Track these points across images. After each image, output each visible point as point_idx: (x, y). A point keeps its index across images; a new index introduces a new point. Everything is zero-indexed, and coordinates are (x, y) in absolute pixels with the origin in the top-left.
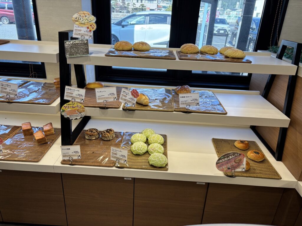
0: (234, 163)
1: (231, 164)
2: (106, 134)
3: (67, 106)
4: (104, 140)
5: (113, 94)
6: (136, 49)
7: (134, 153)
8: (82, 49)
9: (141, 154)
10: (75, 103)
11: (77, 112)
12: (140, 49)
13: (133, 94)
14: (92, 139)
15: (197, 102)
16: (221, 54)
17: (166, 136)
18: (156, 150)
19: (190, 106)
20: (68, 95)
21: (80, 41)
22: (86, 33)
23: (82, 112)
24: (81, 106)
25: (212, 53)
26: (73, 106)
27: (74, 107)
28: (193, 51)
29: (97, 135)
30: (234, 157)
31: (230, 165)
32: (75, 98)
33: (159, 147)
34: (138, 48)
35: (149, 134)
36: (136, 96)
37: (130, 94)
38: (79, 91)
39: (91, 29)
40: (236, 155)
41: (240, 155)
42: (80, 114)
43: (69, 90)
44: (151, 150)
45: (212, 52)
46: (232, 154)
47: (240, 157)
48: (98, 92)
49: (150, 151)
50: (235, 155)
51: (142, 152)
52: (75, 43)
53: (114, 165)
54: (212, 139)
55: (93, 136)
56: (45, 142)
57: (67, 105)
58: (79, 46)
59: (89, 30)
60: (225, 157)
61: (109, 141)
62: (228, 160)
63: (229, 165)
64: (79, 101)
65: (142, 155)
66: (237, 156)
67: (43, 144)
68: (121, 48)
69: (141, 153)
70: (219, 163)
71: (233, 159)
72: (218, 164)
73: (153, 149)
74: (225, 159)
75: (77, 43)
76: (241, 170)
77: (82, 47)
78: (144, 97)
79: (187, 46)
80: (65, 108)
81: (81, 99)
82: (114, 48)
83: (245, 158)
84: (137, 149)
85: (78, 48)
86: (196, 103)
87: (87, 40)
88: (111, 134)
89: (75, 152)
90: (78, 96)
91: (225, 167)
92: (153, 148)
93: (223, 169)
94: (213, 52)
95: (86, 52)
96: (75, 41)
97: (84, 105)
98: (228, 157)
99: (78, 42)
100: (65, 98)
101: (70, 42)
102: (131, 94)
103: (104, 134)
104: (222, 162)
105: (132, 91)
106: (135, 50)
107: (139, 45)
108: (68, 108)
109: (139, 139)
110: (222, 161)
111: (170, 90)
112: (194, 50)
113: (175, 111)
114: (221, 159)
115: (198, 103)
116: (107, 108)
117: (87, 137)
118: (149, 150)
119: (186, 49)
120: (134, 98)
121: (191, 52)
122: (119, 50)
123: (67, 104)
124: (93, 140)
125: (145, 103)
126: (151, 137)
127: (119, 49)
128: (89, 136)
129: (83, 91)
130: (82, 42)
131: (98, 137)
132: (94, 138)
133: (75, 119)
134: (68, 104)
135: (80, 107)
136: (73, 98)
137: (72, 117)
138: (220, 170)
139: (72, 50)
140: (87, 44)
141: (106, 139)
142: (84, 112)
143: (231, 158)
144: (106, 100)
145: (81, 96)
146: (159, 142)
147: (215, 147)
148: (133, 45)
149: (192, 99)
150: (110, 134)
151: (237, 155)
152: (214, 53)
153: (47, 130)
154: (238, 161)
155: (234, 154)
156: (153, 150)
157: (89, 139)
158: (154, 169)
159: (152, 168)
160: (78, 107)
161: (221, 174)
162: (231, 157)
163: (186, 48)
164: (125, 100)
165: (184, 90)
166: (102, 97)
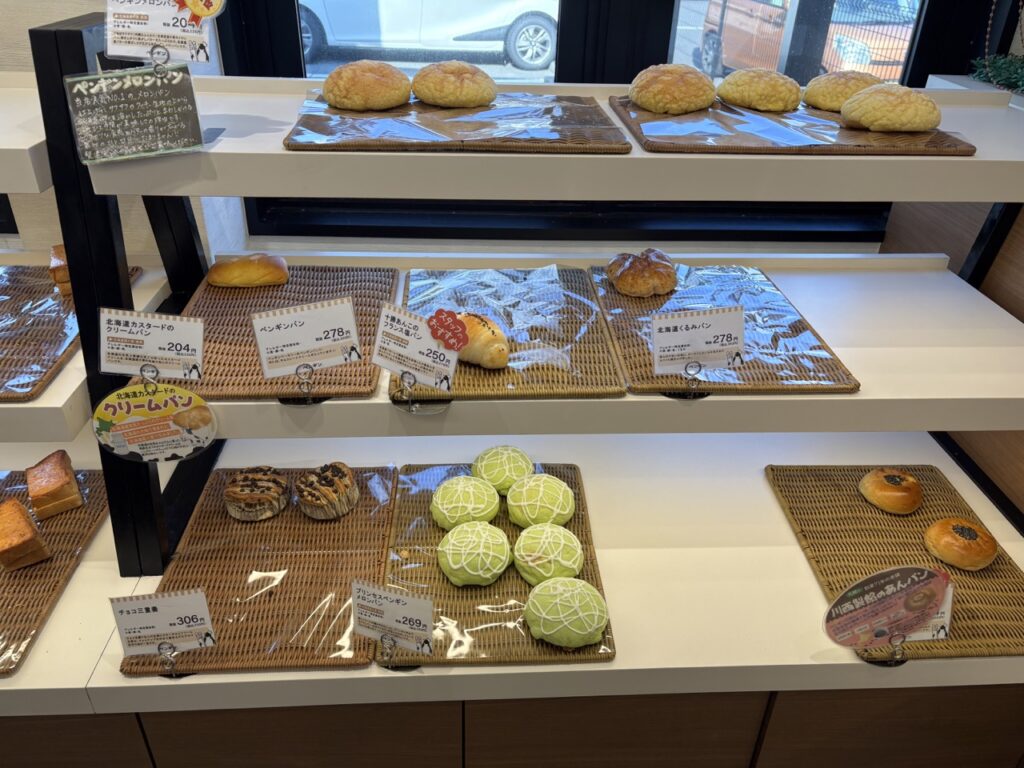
0: (903, 611)
1: (889, 618)
2: (317, 494)
3: (123, 402)
4: (315, 517)
5: (340, 331)
6: (431, 101)
7: (453, 580)
8: (162, 116)
9: (484, 584)
10: (161, 387)
11: (174, 427)
12: (450, 99)
13: (440, 333)
14: (260, 518)
15: (733, 348)
16: (815, 107)
17: (573, 468)
18: (550, 562)
19: (700, 366)
20: (120, 351)
21: (151, 74)
22: (177, 32)
23: (197, 427)
24: (190, 399)
25: (779, 106)
26: (150, 401)
27: (158, 407)
28: (694, 99)
29: (278, 500)
30: (904, 586)
31: (884, 620)
32: (157, 365)
33: (565, 545)
34: (437, 94)
35: (507, 473)
36: (452, 341)
37: (424, 331)
38: (170, 328)
39: (198, 12)
40: (913, 580)
41: (931, 575)
42: (191, 437)
43: (121, 327)
44: (531, 564)
45: (776, 101)
46: (898, 575)
47: (931, 586)
48: (264, 329)
49: (522, 567)
50: (909, 581)
51: (488, 576)
52: (121, 89)
53: (371, 656)
54: (766, 469)
55: (262, 504)
56: (39, 559)
57: (119, 396)
58: (142, 100)
59: (186, 14)
60: (866, 588)
61: (336, 519)
62: (879, 600)
63: (881, 622)
64: (179, 374)
65: (490, 586)
66: (918, 583)
67: (31, 566)
68: (357, 101)
69: (488, 579)
70: (838, 616)
71: (900, 595)
72: (832, 619)
73: (539, 558)
74: (867, 597)
75: (133, 86)
76: (930, 637)
77: (161, 109)
78: (484, 334)
79: (665, 78)
80: (114, 414)
81: (186, 366)
82: (321, 99)
83: (950, 585)
84: (467, 564)
85: (144, 111)
86: (730, 353)
87: (184, 70)
88: (342, 489)
89: (182, 621)
90: (172, 354)
91: (862, 632)
92: (536, 554)
93: (856, 637)
94: (782, 100)
95: (182, 134)
96: (121, 78)
97: (205, 391)
98: (877, 590)
99: (138, 82)
100: (107, 366)
101: (96, 81)
102: (430, 330)
103: (310, 494)
104: (851, 612)
105: (431, 318)
106: (425, 105)
107: (442, 81)
108: (128, 412)
109: (470, 507)
110: (852, 608)
111: (581, 271)
112: (696, 96)
113: (633, 391)
114: (850, 599)
115: (738, 354)
116: (319, 399)
117: (234, 512)
118: (520, 562)
119: (659, 92)
120: (442, 350)
121: (684, 105)
122: (349, 106)
123: (122, 391)
124: (265, 520)
125: (492, 360)
126: (521, 492)
127: (348, 103)
128: (243, 505)
129: (189, 329)
130: (159, 83)
131: (282, 507)
132: (269, 514)
133: (167, 459)
134: (127, 395)
135: (184, 405)
136: (147, 362)
137: (152, 450)
138: (843, 643)
139: (113, 124)
140: (184, 91)
141: (320, 515)
142: (210, 425)
143: (893, 593)
144: (307, 366)
145: (183, 351)
146: (559, 515)
147: (783, 508)
148: (411, 79)
149: (709, 334)
150: (335, 492)
151: (916, 579)
152: (786, 106)
153: (47, 495)
154: (919, 604)
155: (905, 574)
156: (538, 562)
157: (244, 519)
158: (553, 657)
159: (547, 657)
160: (177, 405)
161: (844, 656)
162: (890, 589)
163: (660, 86)
164: (401, 359)
165: (647, 275)
166: (287, 350)
